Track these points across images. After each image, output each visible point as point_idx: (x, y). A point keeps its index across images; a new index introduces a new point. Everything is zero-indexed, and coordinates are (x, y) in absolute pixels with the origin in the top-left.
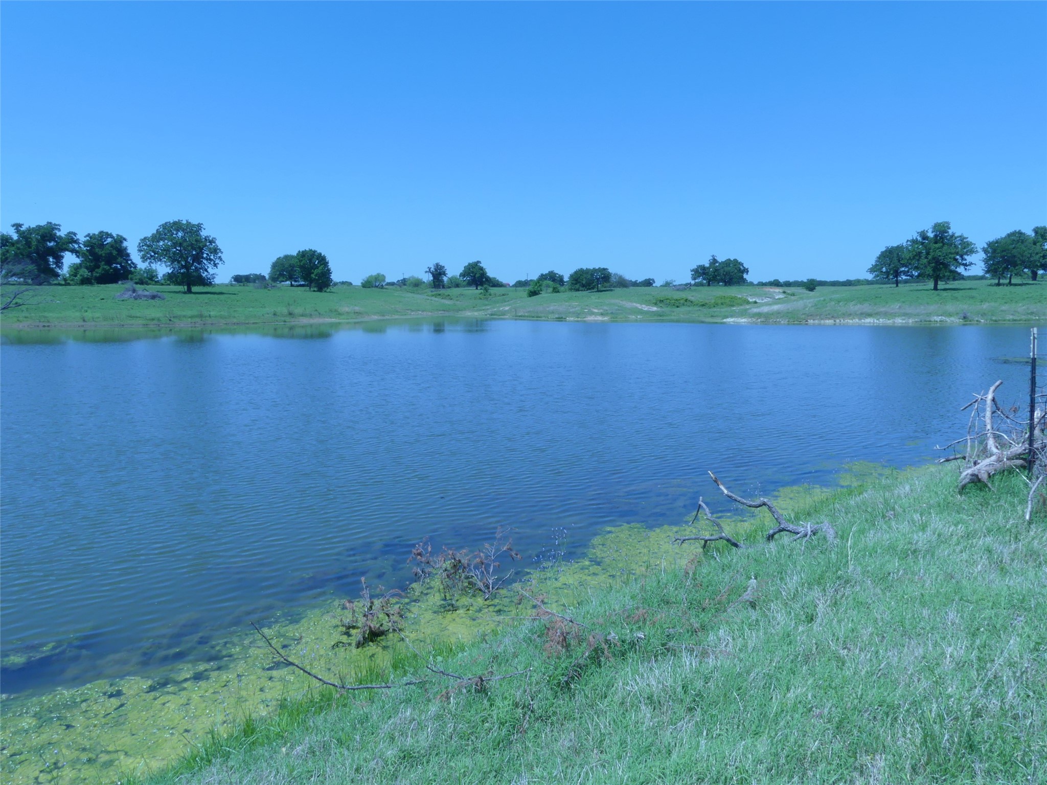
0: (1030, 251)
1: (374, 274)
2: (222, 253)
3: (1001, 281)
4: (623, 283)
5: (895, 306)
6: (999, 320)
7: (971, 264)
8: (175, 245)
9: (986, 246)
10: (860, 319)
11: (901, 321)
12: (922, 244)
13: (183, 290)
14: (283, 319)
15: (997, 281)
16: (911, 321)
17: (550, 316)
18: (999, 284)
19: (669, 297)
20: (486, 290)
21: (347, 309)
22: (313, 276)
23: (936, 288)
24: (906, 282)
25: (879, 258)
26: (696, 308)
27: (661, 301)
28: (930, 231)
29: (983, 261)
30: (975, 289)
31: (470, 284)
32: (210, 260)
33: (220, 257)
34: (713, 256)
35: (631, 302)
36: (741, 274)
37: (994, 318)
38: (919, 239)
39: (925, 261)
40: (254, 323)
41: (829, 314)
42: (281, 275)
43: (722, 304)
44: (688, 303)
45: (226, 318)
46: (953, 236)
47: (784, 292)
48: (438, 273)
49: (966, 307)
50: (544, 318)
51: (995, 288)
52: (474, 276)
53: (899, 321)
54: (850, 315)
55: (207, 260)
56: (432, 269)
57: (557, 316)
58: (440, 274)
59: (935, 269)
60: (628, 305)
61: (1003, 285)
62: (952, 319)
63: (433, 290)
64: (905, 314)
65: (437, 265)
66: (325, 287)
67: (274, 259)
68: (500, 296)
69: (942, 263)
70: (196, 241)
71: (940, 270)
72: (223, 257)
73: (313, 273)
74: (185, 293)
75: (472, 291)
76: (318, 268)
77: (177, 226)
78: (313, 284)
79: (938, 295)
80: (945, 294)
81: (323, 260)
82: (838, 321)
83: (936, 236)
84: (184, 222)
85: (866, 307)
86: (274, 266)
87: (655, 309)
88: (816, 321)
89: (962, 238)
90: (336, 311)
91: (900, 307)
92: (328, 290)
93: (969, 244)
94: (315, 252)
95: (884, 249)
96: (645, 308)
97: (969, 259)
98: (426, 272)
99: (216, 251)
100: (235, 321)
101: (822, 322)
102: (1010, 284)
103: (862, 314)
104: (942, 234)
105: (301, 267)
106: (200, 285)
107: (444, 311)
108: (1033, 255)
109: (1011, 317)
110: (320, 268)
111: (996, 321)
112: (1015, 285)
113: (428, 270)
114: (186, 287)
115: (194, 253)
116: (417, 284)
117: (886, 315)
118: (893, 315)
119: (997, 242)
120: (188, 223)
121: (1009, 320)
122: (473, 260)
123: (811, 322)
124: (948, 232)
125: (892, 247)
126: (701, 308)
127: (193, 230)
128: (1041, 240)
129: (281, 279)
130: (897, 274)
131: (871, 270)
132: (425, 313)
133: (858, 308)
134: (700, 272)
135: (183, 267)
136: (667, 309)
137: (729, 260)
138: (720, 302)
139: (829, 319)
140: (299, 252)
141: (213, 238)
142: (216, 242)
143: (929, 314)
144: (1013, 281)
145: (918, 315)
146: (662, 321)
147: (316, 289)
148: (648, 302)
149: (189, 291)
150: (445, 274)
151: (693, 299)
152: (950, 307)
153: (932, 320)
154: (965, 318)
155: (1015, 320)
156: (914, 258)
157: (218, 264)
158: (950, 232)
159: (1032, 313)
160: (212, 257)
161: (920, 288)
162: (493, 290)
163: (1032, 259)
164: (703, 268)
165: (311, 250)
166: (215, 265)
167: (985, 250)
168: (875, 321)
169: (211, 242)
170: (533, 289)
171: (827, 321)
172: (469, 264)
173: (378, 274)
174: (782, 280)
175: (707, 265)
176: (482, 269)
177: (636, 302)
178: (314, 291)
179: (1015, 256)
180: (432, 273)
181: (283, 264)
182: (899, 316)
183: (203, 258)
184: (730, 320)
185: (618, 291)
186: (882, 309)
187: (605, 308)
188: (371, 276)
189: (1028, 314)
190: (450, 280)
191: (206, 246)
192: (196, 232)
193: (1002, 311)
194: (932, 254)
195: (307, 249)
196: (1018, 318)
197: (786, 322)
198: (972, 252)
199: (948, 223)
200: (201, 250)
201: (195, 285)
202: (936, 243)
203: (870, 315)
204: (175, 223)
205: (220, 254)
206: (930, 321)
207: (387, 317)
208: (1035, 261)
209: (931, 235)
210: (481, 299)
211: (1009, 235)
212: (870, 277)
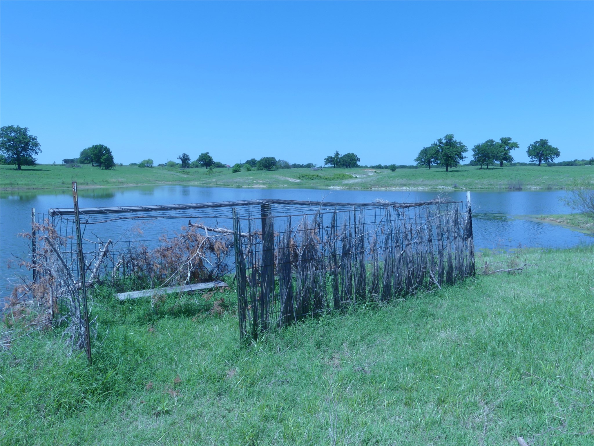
0: (497, 151)
1: (147, 159)
2: (40, 146)
3: (483, 167)
4: (287, 166)
5: (420, 180)
6: (473, 188)
7: (465, 157)
8: (9, 140)
9: (474, 148)
10: (400, 187)
11: (421, 188)
12: (439, 146)
13: (15, 168)
14: (67, 186)
15: (480, 167)
16: (426, 188)
17: (235, 185)
18: (481, 168)
19: (308, 174)
20: (211, 169)
21: (114, 180)
22: (102, 160)
23: (447, 170)
24: (434, 167)
25: (420, 153)
26: (323, 180)
27: (303, 176)
28: (444, 139)
29: (473, 156)
30: (467, 171)
31: (202, 166)
32: (33, 150)
33: (39, 148)
34: (337, 151)
35: (285, 176)
36: (355, 162)
37: (470, 187)
38: (438, 143)
39: (441, 155)
40: (47, 188)
41: (383, 185)
42: (86, 159)
43: (337, 178)
44: (318, 178)
45: (29, 185)
46: (456, 141)
47: (375, 172)
48: (185, 159)
49: (457, 181)
50: (230, 186)
51: (479, 170)
52: (205, 161)
53: (420, 188)
54: (394, 185)
55: (31, 150)
56: (181, 157)
57: (238, 185)
58: (186, 159)
59: (447, 160)
60: (282, 178)
61: (484, 169)
62: (449, 187)
63: (182, 169)
64: (425, 185)
65: (184, 154)
66: (110, 167)
67: (82, 150)
68: (218, 172)
69: (450, 157)
70: (23, 138)
71: (448, 160)
72: (41, 148)
73: (102, 158)
74: (16, 170)
75: (204, 170)
76: (104, 155)
77: (10, 129)
78: (102, 165)
79: (447, 174)
80: (450, 173)
81: (108, 151)
82: (388, 188)
83: (447, 142)
84: (16, 127)
85: (404, 181)
86: (82, 154)
87: (298, 181)
88: (376, 189)
89: (460, 143)
90: (106, 181)
91: (422, 181)
92: (112, 168)
93: (464, 146)
94: (103, 146)
95: (422, 149)
96: (292, 180)
97: (464, 154)
98: (178, 158)
99: (36, 144)
100: (35, 187)
101: (380, 189)
102: (487, 168)
103: (401, 184)
104: (450, 142)
105: (94, 154)
106: (26, 165)
107: (180, 181)
108: (499, 153)
109: (480, 186)
110: (106, 155)
111: (471, 189)
112: (490, 169)
113: (179, 157)
114: (17, 166)
115: (23, 145)
116: (172, 165)
117: (414, 185)
118: (418, 185)
119: (479, 146)
120: (18, 127)
121: (478, 188)
122: (204, 152)
123: (373, 189)
124: (453, 140)
125: (427, 148)
126: (325, 181)
127: (22, 132)
128: (504, 145)
129: (86, 162)
130: (429, 162)
131: (416, 160)
132: (167, 182)
133: (400, 181)
134: (329, 160)
135: (15, 154)
136: (305, 181)
137: (349, 153)
138: (336, 177)
139: (383, 187)
140: (93, 146)
141: (35, 137)
142: (37, 139)
143: (437, 185)
144: (489, 167)
145: (431, 185)
146: (301, 188)
147: (104, 168)
148: (295, 177)
149: (19, 169)
150: (189, 160)
151: (321, 175)
152: (449, 181)
153: (438, 188)
154: (455, 187)
155: (482, 188)
156: (435, 153)
157: (38, 152)
158: (454, 139)
159: (491, 185)
160: (34, 148)
161: (438, 170)
162: (216, 169)
163: (498, 155)
164: (331, 158)
165: (101, 145)
166: (37, 153)
167: (474, 150)
168: (408, 188)
169: (33, 139)
170: (237, 169)
171: (382, 189)
172: (202, 154)
173: (149, 160)
174: (383, 165)
175: (333, 156)
176: (209, 157)
177: (288, 177)
178: (103, 169)
179: (489, 153)
180: (181, 159)
181: (87, 153)
182: (421, 186)
183: (28, 148)
184: (331, 187)
185: (281, 170)
186: (413, 182)
187: (267, 180)
188: (144, 161)
189: (489, 185)
190: (193, 163)
191: (30, 141)
192: (24, 132)
193: (476, 183)
194: (444, 151)
195: (98, 144)
196: (483, 187)
197: (360, 189)
198: (465, 151)
199: (453, 135)
200: (27, 144)
201: (23, 165)
202: (447, 145)
203: (405, 185)
204: (9, 127)
205: (39, 147)
206: (437, 189)
207: (139, 185)
208: (500, 156)
209: (444, 141)
210: (206, 174)
211: (487, 142)
212: (415, 164)
